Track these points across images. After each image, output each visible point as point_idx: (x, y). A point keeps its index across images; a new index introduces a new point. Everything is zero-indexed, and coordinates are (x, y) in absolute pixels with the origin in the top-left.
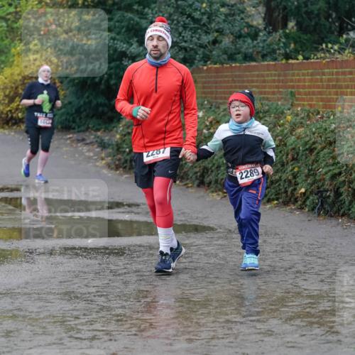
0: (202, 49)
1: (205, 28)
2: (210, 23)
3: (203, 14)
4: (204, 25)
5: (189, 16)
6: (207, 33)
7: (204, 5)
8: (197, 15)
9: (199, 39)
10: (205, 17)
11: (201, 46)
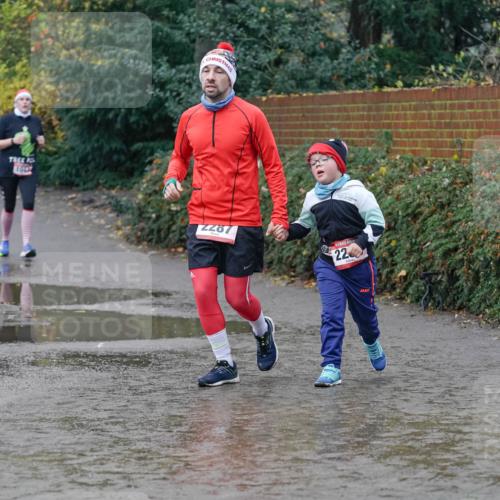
0: (260, 73)
1: (264, 43)
2: (271, 34)
3: (262, 22)
4: (263, 37)
5: (242, 25)
6: (267, 49)
7: (263, 10)
8: (253, 23)
9: (255, 58)
10: (264, 27)
11: (259, 68)
